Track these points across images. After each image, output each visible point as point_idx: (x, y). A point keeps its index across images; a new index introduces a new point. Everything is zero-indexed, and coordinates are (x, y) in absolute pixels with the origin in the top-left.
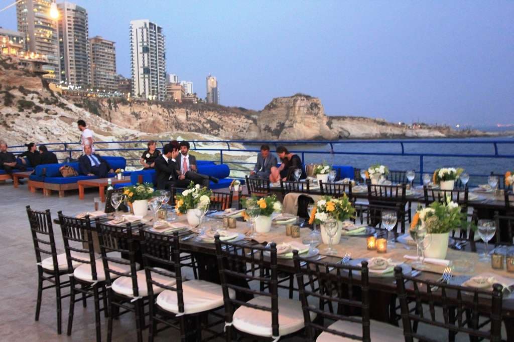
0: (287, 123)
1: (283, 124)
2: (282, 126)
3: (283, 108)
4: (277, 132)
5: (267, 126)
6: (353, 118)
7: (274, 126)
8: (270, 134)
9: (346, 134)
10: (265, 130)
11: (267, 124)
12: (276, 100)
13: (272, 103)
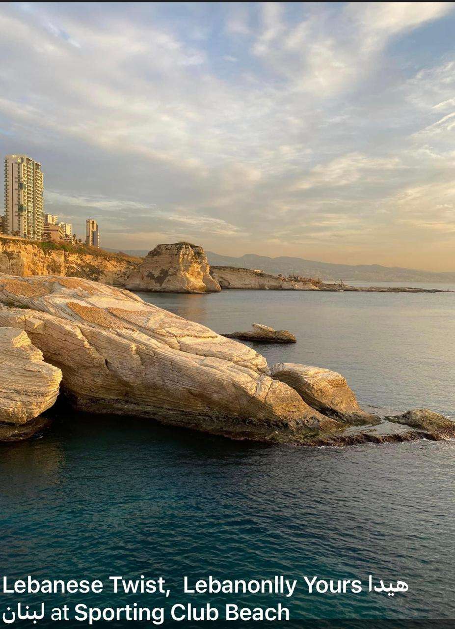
0: (171, 271)
1: (167, 272)
2: (165, 273)
3: (167, 256)
4: (160, 280)
5: (150, 273)
6: (232, 269)
7: (157, 273)
8: (153, 281)
9: (226, 284)
10: (148, 276)
11: (151, 271)
12: (159, 246)
13: (155, 250)
